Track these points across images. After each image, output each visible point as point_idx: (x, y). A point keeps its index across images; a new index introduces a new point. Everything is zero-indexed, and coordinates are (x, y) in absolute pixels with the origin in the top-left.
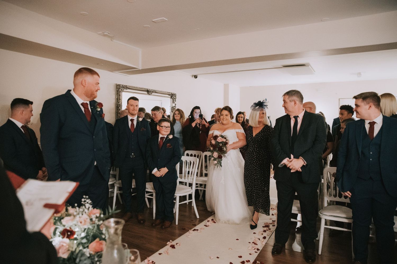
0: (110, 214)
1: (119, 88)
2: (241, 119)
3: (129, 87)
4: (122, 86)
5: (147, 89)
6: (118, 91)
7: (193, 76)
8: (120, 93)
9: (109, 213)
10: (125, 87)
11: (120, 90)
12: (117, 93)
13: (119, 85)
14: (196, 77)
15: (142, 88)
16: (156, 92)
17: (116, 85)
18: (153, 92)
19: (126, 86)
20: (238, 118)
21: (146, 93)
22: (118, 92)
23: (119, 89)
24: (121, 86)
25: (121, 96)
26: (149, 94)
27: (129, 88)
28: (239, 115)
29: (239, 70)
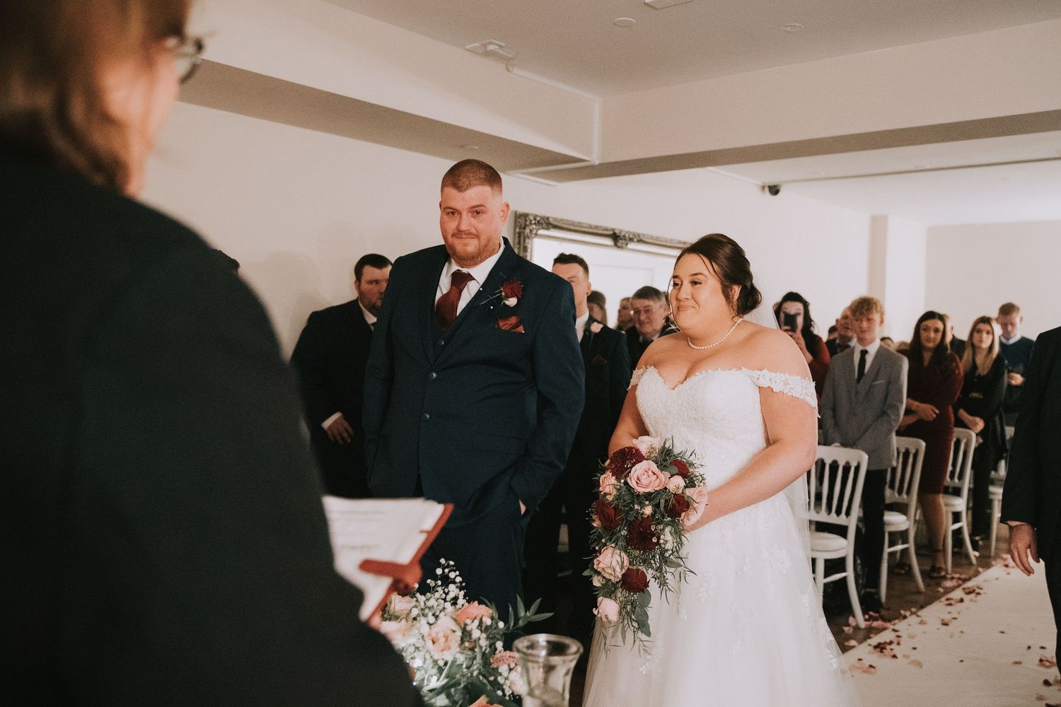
0: (521, 623)
1: (523, 226)
2: (932, 335)
3: (555, 223)
4: (535, 219)
5: (613, 230)
6: (519, 234)
7: (767, 189)
8: (527, 240)
9: (517, 619)
10: (542, 224)
11: (527, 231)
12: (517, 240)
13: (526, 215)
14: (774, 190)
15: (596, 227)
16: (640, 241)
17: (514, 215)
18: (631, 240)
19: (548, 218)
20: (924, 334)
21: (609, 242)
22: (519, 237)
23: (524, 228)
24: (532, 218)
25: (529, 250)
26: (619, 247)
27: (555, 227)
28: (930, 323)
29: (928, 167)
